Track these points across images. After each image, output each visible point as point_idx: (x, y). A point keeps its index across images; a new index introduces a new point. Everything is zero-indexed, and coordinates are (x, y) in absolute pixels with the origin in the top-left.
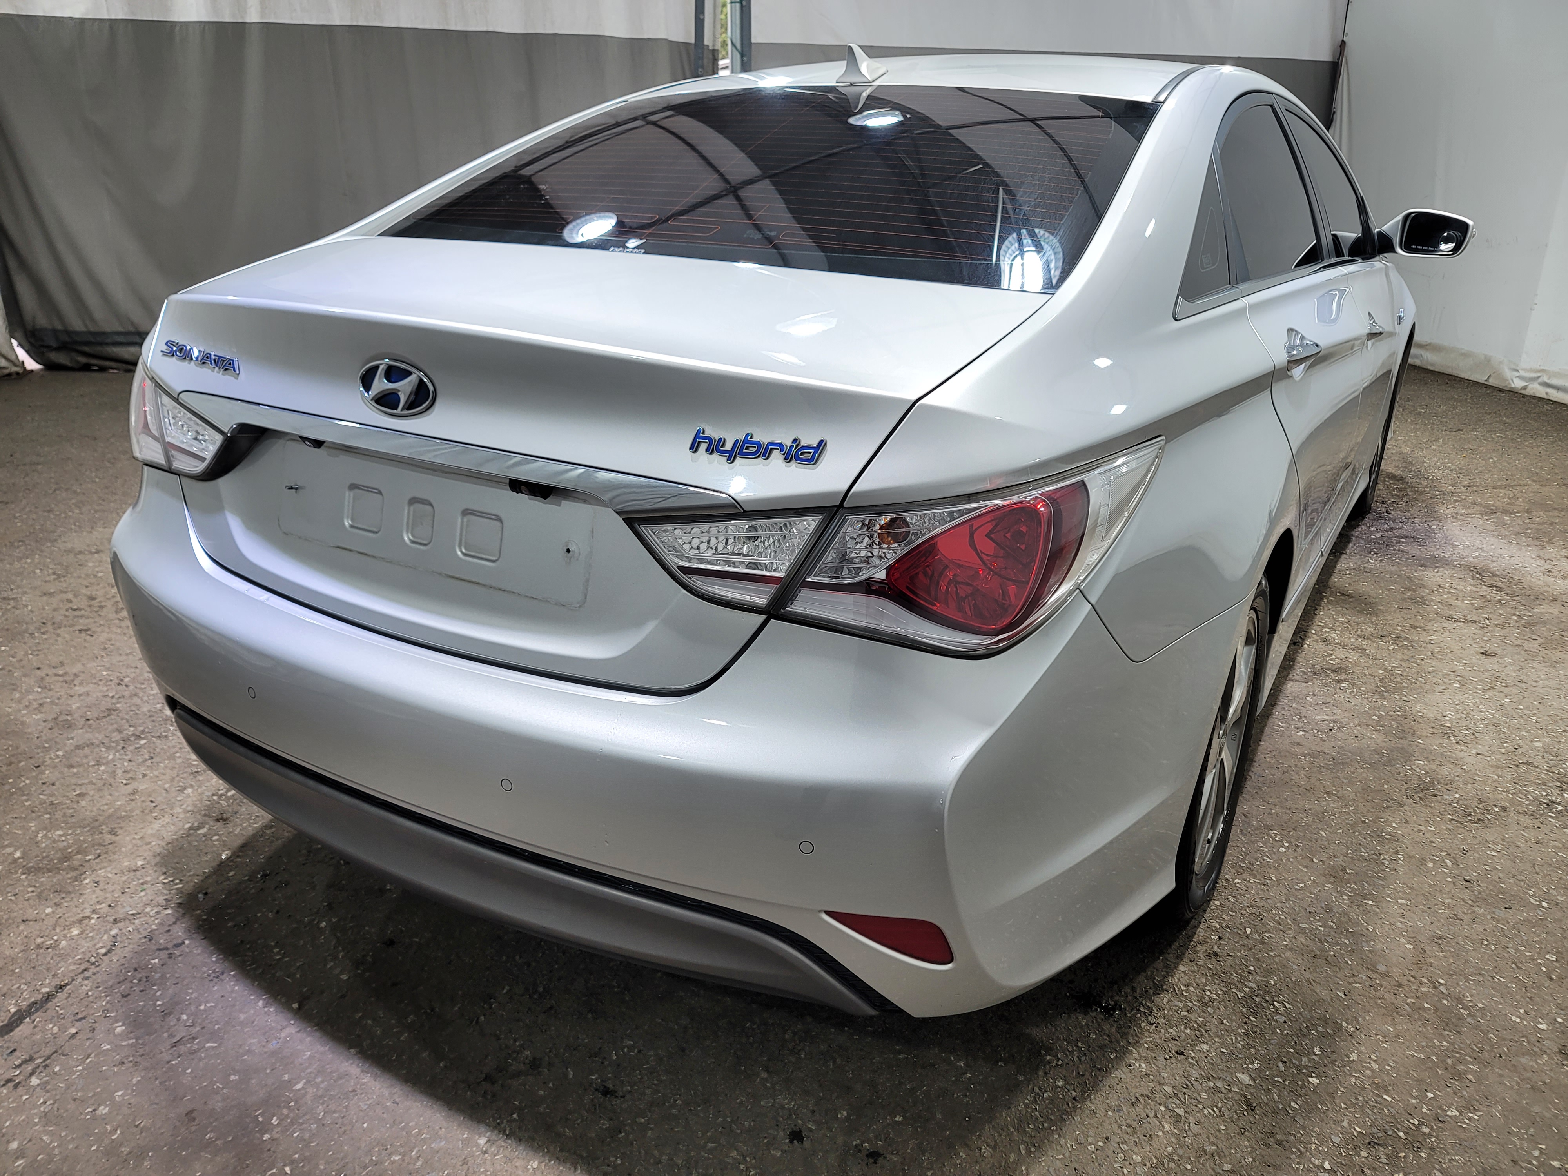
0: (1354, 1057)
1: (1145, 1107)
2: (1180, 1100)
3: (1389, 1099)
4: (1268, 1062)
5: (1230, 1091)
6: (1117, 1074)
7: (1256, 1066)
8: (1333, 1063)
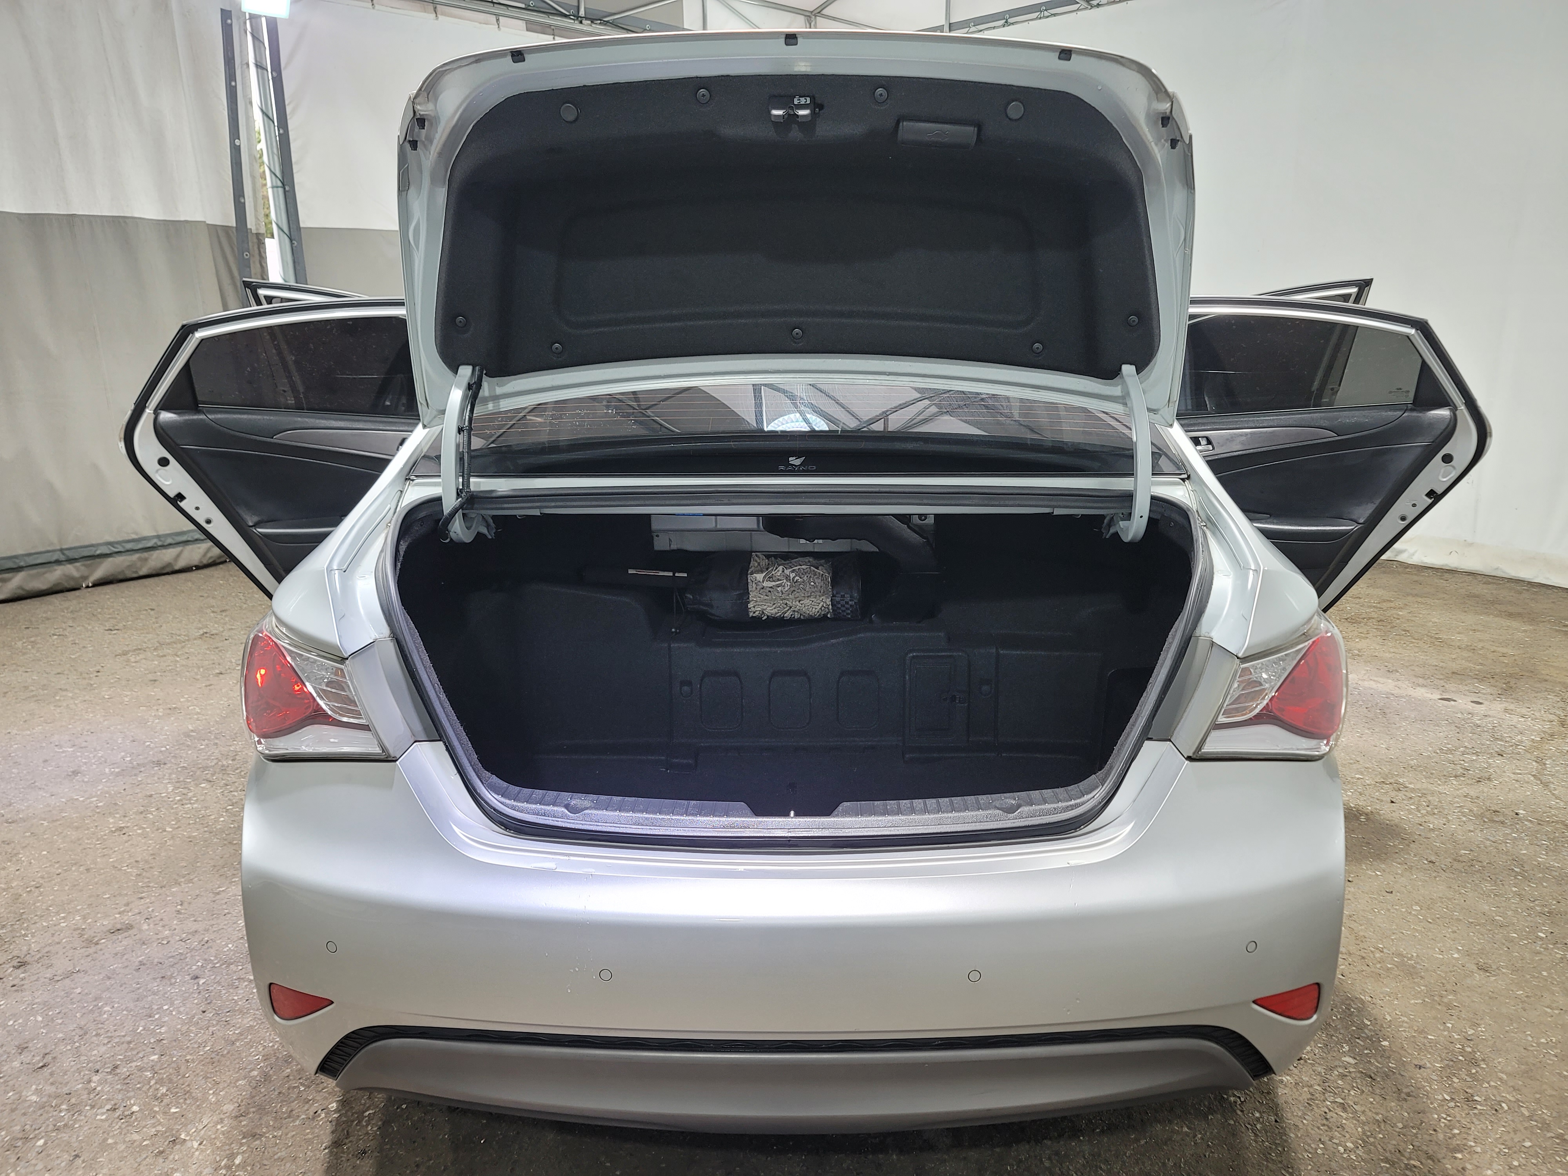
0: (1389, 1018)
1: (1318, 1107)
2: (1330, 1092)
3: (1433, 1037)
4: (1349, 1042)
5: (1350, 1072)
6: (1280, 1091)
7: (1347, 1048)
8: (1382, 1026)
